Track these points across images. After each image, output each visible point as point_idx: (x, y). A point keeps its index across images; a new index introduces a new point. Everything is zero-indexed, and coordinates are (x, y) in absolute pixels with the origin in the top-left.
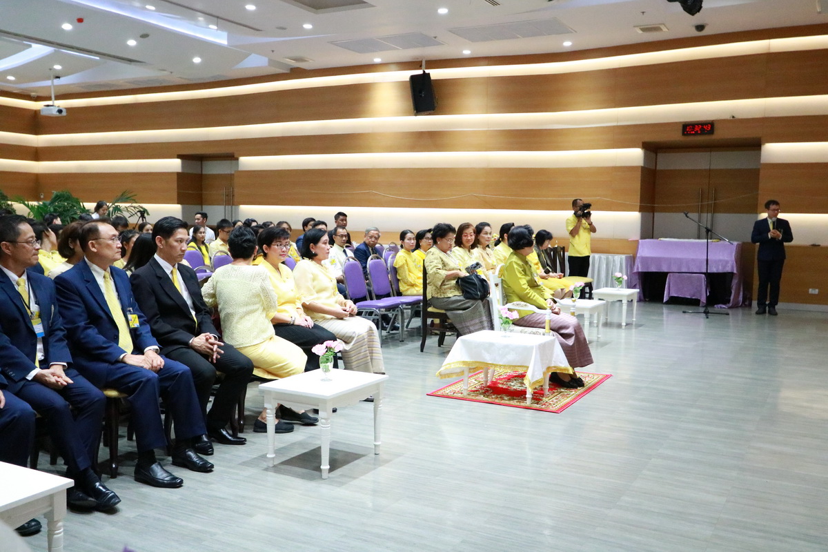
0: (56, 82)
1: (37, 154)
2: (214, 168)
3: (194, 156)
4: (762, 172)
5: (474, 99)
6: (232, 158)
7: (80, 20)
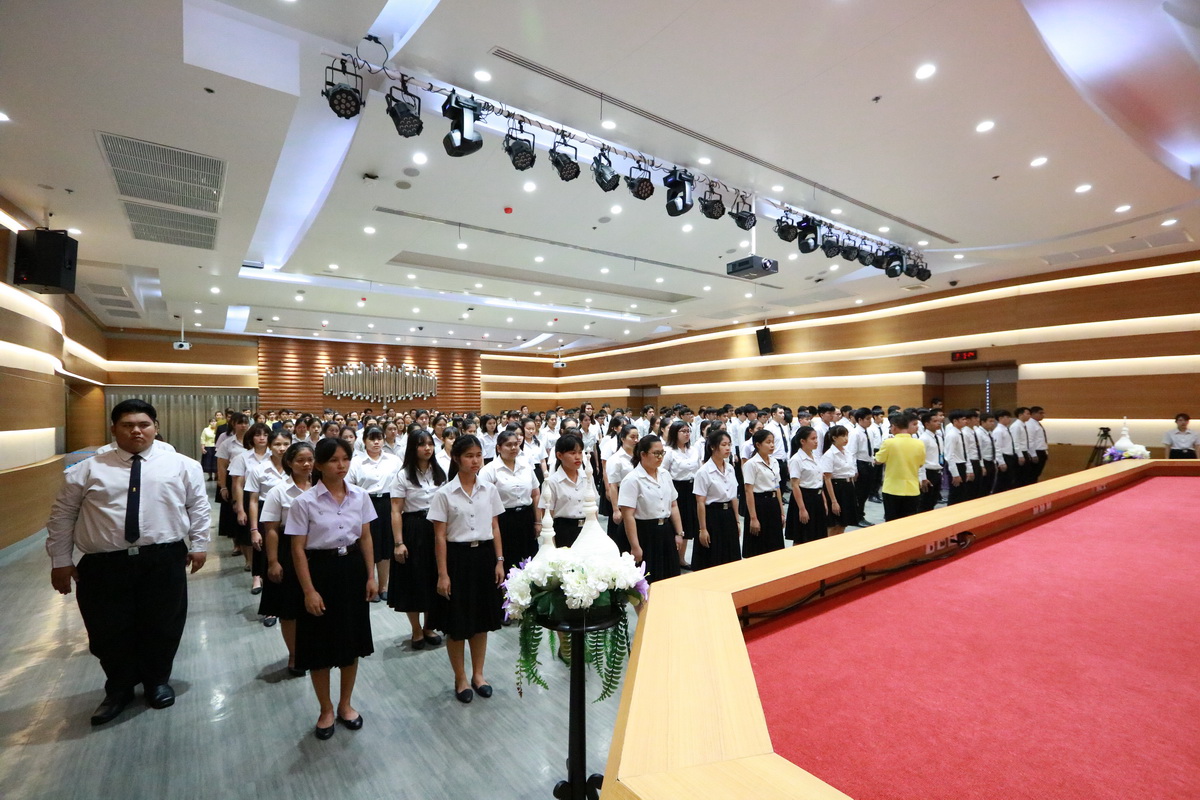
0: (562, 348)
1: (557, 388)
2: (649, 393)
3: (637, 386)
4: (1018, 386)
5: (801, 343)
6: (657, 387)
7: (556, 320)
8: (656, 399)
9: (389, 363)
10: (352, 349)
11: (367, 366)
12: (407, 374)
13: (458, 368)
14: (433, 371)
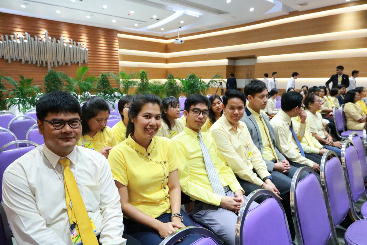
0: (180, 29)
1: (167, 61)
2: (240, 63)
3: (233, 59)
6: (254, 57)
8: (253, 66)
9: (49, 35)
10: (17, 21)
11: (31, 36)
12: (65, 45)
13: (102, 43)
14: (84, 43)
